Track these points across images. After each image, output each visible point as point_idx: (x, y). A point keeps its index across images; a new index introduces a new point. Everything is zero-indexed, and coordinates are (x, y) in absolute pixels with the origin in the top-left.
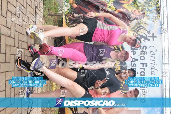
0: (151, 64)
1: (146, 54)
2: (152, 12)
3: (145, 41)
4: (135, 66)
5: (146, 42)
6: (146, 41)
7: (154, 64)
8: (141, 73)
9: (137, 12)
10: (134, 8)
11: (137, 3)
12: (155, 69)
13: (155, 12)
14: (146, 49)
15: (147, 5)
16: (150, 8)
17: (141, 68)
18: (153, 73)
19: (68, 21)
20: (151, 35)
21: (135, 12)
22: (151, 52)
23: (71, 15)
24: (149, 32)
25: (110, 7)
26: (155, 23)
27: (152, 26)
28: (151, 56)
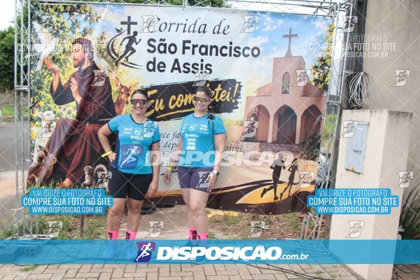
0: (184, 31)
1: (164, 40)
2: (76, 21)
3: (138, 41)
4: (189, 65)
5: (140, 40)
6: (137, 38)
7: (185, 25)
8: (202, 54)
10: (69, 61)
11: (58, 53)
12: (195, 24)
13: (75, 16)
14: (154, 41)
15: (61, 32)
16: (68, 25)
17: (193, 53)
18: (203, 30)
20: (125, 27)
21: (77, 60)
22: (160, 31)
24: (120, 31)
25: (70, 111)
26: (100, 18)
27: (107, 25)
28: (169, 31)
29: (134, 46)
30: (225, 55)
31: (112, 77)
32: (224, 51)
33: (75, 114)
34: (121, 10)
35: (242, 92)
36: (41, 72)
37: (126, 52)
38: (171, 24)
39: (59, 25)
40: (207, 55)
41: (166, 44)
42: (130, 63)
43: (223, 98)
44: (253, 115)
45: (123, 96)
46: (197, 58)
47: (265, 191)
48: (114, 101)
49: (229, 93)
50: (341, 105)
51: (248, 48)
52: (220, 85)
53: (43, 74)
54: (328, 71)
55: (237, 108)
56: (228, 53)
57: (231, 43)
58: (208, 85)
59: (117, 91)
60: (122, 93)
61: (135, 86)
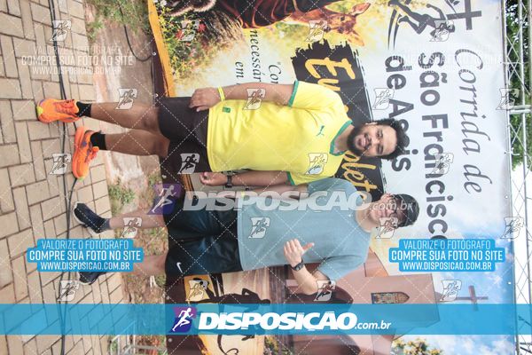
0: (463, 114)
1: (444, 81)
7: (475, 115)
8: (426, 150)
12: (477, 132)
14: (441, 64)
17: (426, 135)
18: (470, 147)
19: (163, 3)
20: (460, 9)
22: (461, 72)
28: (462, 88)
29: (429, 29)
30: (428, 190)
32: (435, 188)
37: (415, 16)
38: (473, 90)
40: (426, 158)
41: (438, 85)
42: (397, 27)
45: (337, 22)
46: (418, 142)
48: (326, 7)
51: (444, 230)
52: (375, 187)
56: (432, 195)
57: (450, 198)
58: (373, 167)
59: (345, 9)
60: (343, 19)
61: (357, 39)
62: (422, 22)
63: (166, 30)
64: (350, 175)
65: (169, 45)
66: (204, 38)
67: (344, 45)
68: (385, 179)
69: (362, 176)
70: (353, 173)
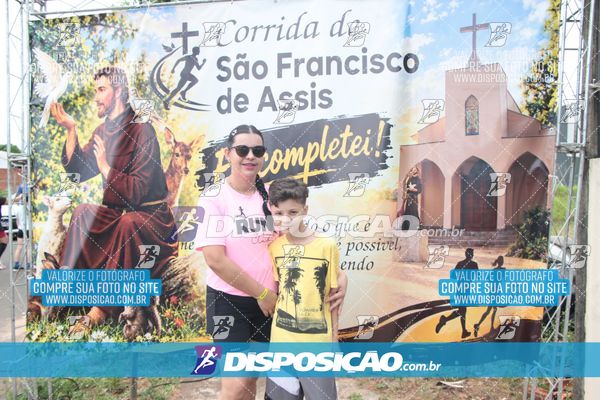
0: (279, 38)
1: (244, 56)
2: (100, 41)
4: (290, 95)
7: (281, 27)
8: (312, 73)
9: (101, 96)
10: (90, 107)
11: (72, 96)
12: (298, 25)
13: (97, 32)
14: (228, 60)
15: (77, 60)
16: (87, 48)
17: (297, 74)
18: (312, 31)
19: (148, 336)
20: (179, 42)
21: (103, 104)
22: (237, 40)
23: (129, 327)
24: (170, 50)
25: (92, 192)
26: (137, 30)
27: (148, 40)
28: (253, 40)
29: (194, 71)
30: (356, 71)
31: (160, 128)
32: (353, 65)
33: (102, 197)
34: (171, 14)
35: (392, 137)
36: (47, 130)
37: (181, 84)
39: (73, 49)
40: (321, 74)
41: (247, 63)
42: (189, 102)
43: (356, 150)
44: (413, 180)
45: (179, 161)
46: (304, 82)
47: (443, 321)
48: (165, 171)
49: (367, 139)
50: (585, 149)
51: (398, 56)
52: (348, 127)
53: (50, 132)
54: (555, 86)
55: (385, 167)
56: (360, 68)
57: (365, 50)
58: (326, 128)
59: (169, 153)
60: (178, 155)
61: (198, 142)
62: (188, 78)
63: (173, 338)
64: (334, 153)
65: (188, 336)
66: (184, 298)
67: (203, 155)
68: (340, 116)
69: (335, 140)
70: (331, 149)
